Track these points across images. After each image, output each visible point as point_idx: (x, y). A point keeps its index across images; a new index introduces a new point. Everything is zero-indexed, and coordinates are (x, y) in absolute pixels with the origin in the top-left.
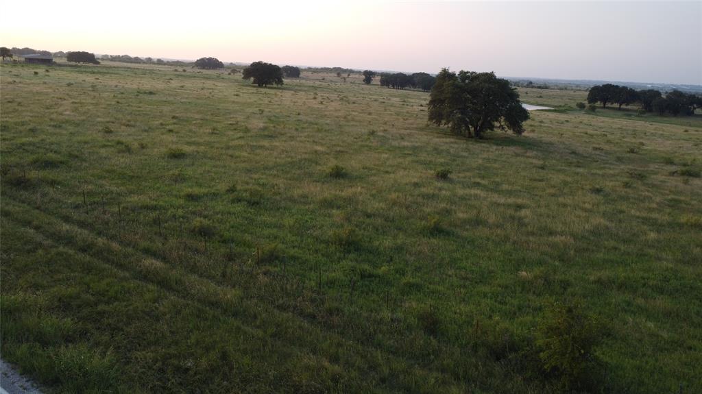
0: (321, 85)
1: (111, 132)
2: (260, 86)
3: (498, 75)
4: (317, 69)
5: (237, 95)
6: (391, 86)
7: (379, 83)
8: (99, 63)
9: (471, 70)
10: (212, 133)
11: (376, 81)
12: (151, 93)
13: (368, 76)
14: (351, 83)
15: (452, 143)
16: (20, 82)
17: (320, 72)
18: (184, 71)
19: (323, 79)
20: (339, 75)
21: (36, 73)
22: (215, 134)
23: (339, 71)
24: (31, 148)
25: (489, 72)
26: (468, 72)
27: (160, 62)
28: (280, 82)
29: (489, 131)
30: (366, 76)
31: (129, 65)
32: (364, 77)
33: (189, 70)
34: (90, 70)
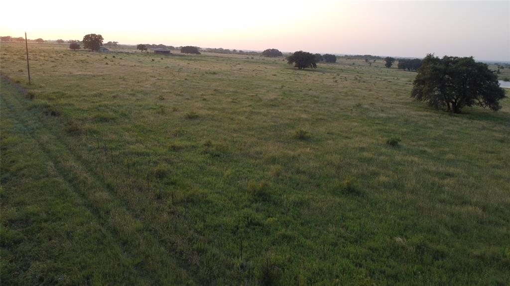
0: (349, 68)
1: (163, 99)
2: (300, 69)
3: (477, 59)
4: (352, 56)
5: (275, 75)
6: (407, 69)
7: (397, 67)
8: (200, 53)
9: (454, 56)
10: (233, 102)
11: (395, 64)
12: (214, 73)
13: (389, 61)
14: (375, 67)
15: (426, 116)
16: (138, 66)
17: (353, 59)
18: (252, 58)
19: (354, 64)
20: (367, 60)
21: (153, 60)
22: (235, 102)
23: (367, 58)
24: (103, 108)
25: (468, 56)
26: (451, 57)
27: (241, 52)
28: (315, 66)
29: (467, 106)
30: (387, 62)
31: (219, 55)
32: (385, 62)
33: (256, 57)
34: (189, 58)
